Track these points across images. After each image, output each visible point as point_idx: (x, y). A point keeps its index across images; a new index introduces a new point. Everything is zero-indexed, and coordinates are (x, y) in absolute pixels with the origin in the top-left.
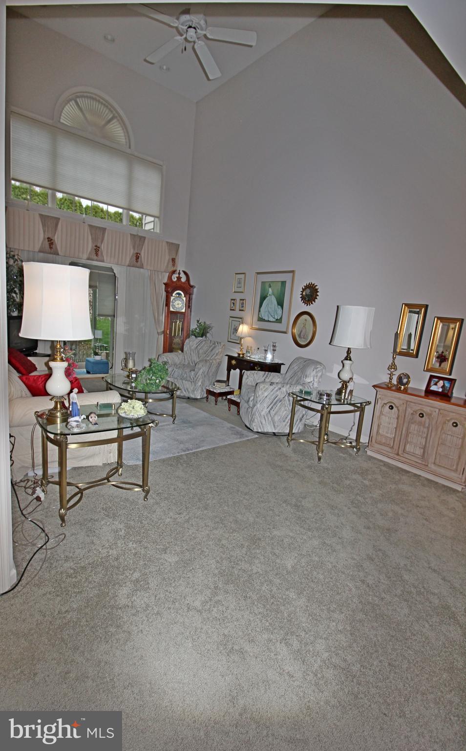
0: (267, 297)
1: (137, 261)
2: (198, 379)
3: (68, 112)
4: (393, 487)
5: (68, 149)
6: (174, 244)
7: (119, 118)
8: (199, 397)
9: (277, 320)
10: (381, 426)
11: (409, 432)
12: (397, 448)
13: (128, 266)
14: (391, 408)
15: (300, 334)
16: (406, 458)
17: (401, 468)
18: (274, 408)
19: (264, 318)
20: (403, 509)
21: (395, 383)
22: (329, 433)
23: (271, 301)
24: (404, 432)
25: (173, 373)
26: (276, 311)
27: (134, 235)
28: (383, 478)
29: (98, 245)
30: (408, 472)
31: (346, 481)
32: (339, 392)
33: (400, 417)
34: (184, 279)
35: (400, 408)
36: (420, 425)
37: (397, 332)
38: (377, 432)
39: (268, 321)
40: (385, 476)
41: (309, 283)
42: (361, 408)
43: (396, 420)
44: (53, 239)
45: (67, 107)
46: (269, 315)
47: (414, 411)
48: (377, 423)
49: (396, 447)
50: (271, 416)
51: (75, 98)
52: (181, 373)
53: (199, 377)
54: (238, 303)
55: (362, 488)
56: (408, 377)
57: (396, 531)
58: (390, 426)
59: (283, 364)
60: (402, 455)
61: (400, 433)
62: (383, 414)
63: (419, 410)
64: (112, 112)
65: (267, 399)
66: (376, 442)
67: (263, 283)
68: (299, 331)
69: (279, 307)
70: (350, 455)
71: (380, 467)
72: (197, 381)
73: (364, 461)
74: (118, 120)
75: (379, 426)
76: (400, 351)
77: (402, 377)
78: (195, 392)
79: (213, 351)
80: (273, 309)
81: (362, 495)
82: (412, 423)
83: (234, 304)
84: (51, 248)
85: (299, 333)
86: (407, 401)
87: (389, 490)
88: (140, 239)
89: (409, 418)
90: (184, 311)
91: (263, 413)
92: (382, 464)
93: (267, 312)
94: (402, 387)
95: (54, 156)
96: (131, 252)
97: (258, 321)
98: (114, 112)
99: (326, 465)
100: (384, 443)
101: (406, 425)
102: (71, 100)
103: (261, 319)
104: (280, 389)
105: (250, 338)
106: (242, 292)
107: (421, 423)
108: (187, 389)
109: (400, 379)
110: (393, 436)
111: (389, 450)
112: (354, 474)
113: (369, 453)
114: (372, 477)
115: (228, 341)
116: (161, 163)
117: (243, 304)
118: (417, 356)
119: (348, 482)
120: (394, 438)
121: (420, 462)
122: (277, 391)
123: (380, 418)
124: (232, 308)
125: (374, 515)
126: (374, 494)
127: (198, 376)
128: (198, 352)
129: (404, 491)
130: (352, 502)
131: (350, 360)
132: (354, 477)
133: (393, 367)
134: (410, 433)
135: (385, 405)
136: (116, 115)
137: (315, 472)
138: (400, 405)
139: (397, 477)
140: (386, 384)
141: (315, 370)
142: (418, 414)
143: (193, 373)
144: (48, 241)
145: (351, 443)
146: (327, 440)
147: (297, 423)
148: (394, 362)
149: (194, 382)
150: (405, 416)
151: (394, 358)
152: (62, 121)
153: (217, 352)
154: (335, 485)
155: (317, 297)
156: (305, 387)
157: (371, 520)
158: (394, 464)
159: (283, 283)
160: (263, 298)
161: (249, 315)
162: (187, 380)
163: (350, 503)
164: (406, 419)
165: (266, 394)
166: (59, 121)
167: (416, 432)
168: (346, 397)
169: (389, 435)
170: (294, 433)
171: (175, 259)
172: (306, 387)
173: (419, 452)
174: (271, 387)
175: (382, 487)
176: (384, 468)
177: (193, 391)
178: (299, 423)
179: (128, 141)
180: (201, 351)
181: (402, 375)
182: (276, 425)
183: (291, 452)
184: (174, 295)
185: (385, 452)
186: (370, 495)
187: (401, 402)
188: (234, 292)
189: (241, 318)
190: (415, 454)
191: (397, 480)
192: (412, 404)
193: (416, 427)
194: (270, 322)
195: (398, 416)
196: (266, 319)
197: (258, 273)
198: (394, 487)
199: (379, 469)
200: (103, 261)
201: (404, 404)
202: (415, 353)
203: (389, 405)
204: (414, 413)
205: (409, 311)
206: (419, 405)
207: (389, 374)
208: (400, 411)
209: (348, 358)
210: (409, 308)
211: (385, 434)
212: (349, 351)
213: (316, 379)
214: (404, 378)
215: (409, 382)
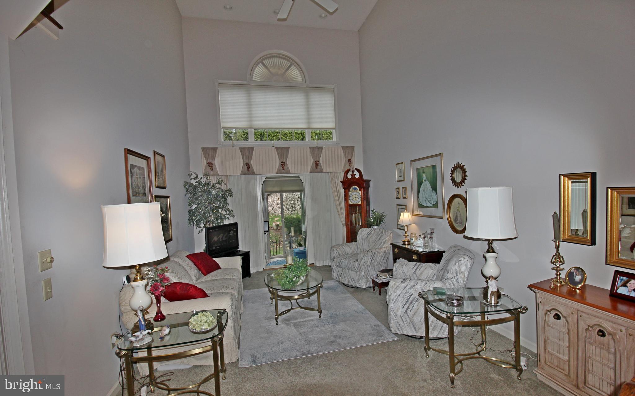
0: (423, 182)
1: (316, 168)
2: (361, 270)
3: (258, 72)
5: (259, 97)
6: (349, 147)
7: (295, 64)
8: (364, 287)
9: (434, 205)
10: (549, 341)
11: (587, 357)
12: (576, 377)
13: (310, 173)
14: (558, 317)
15: (456, 219)
18: (411, 307)
19: (422, 204)
23: (426, 185)
24: (580, 355)
25: (341, 263)
26: (431, 196)
27: (313, 148)
29: (284, 161)
33: (571, 333)
34: (357, 176)
35: (569, 320)
36: (603, 348)
39: (426, 207)
41: (457, 164)
42: (515, 316)
43: (567, 335)
44: (249, 163)
45: (256, 69)
46: (427, 201)
47: (589, 326)
48: (543, 337)
50: (409, 317)
51: (261, 61)
52: (347, 263)
53: (362, 268)
54: (401, 191)
56: (582, 272)
58: (561, 342)
59: (444, 252)
60: (583, 390)
61: (576, 356)
62: (548, 325)
63: (596, 325)
64: (290, 61)
65: (401, 298)
66: (546, 364)
67: (418, 169)
68: (454, 216)
69: (434, 191)
72: (360, 271)
74: (295, 66)
75: (545, 341)
76: (568, 237)
77: (573, 273)
78: (360, 282)
79: (381, 239)
80: (429, 195)
82: (590, 344)
83: (398, 192)
84: (248, 170)
85: (454, 217)
86: (578, 312)
88: (318, 150)
89: (584, 335)
90: (360, 203)
91: (399, 313)
93: (425, 198)
95: (250, 105)
96: (311, 161)
97: (418, 207)
98: (291, 61)
100: (557, 366)
101: (581, 344)
102: (259, 63)
103: (420, 206)
104: (413, 286)
105: (414, 224)
106: (403, 181)
107: (603, 345)
108: (353, 279)
109: (570, 275)
110: (567, 358)
113: (540, 377)
115: (398, 229)
116: (332, 86)
117: (405, 191)
118: (593, 242)
120: (569, 361)
122: (410, 289)
123: (545, 330)
124: (397, 197)
127: (361, 266)
128: (369, 241)
131: (493, 252)
133: (558, 259)
134: (589, 358)
135: (548, 313)
136: (293, 62)
138: (569, 316)
140: (551, 281)
141: (457, 264)
142: (596, 331)
143: (356, 263)
144: (246, 166)
148: (557, 252)
149: (359, 271)
150: (578, 331)
151: (557, 247)
152: (253, 79)
153: (384, 240)
155: (466, 177)
156: (445, 284)
159: (434, 167)
160: (420, 184)
161: (410, 202)
162: (352, 270)
164: (580, 337)
165: (398, 292)
166: (252, 80)
167: (597, 358)
168: (489, 300)
169: (561, 356)
171: (351, 159)
173: (608, 389)
174: (403, 285)
177: (358, 281)
179: (304, 78)
180: (371, 240)
181: (572, 270)
182: (417, 328)
184: (351, 190)
185: (561, 380)
187: (569, 311)
188: (398, 181)
189: (405, 205)
190: (602, 391)
192: (584, 315)
193: (598, 349)
194: (428, 207)
195: (569, 331)
196: (425, 205)
197: (413, 161)
200: (290, 173)
201: (572, 313)
202: (589, 239)
203: (555, 313)
204: (590, 329)
205: (570, 182)
206: (594, 318)
207: (553, 269)
208: (570, 324)
209: (491, 250)
210: (570, 179)
211: (555, 353)
212: (490, 242)
213: (460, 274)
214: (576, 275)
215: (584, 279)
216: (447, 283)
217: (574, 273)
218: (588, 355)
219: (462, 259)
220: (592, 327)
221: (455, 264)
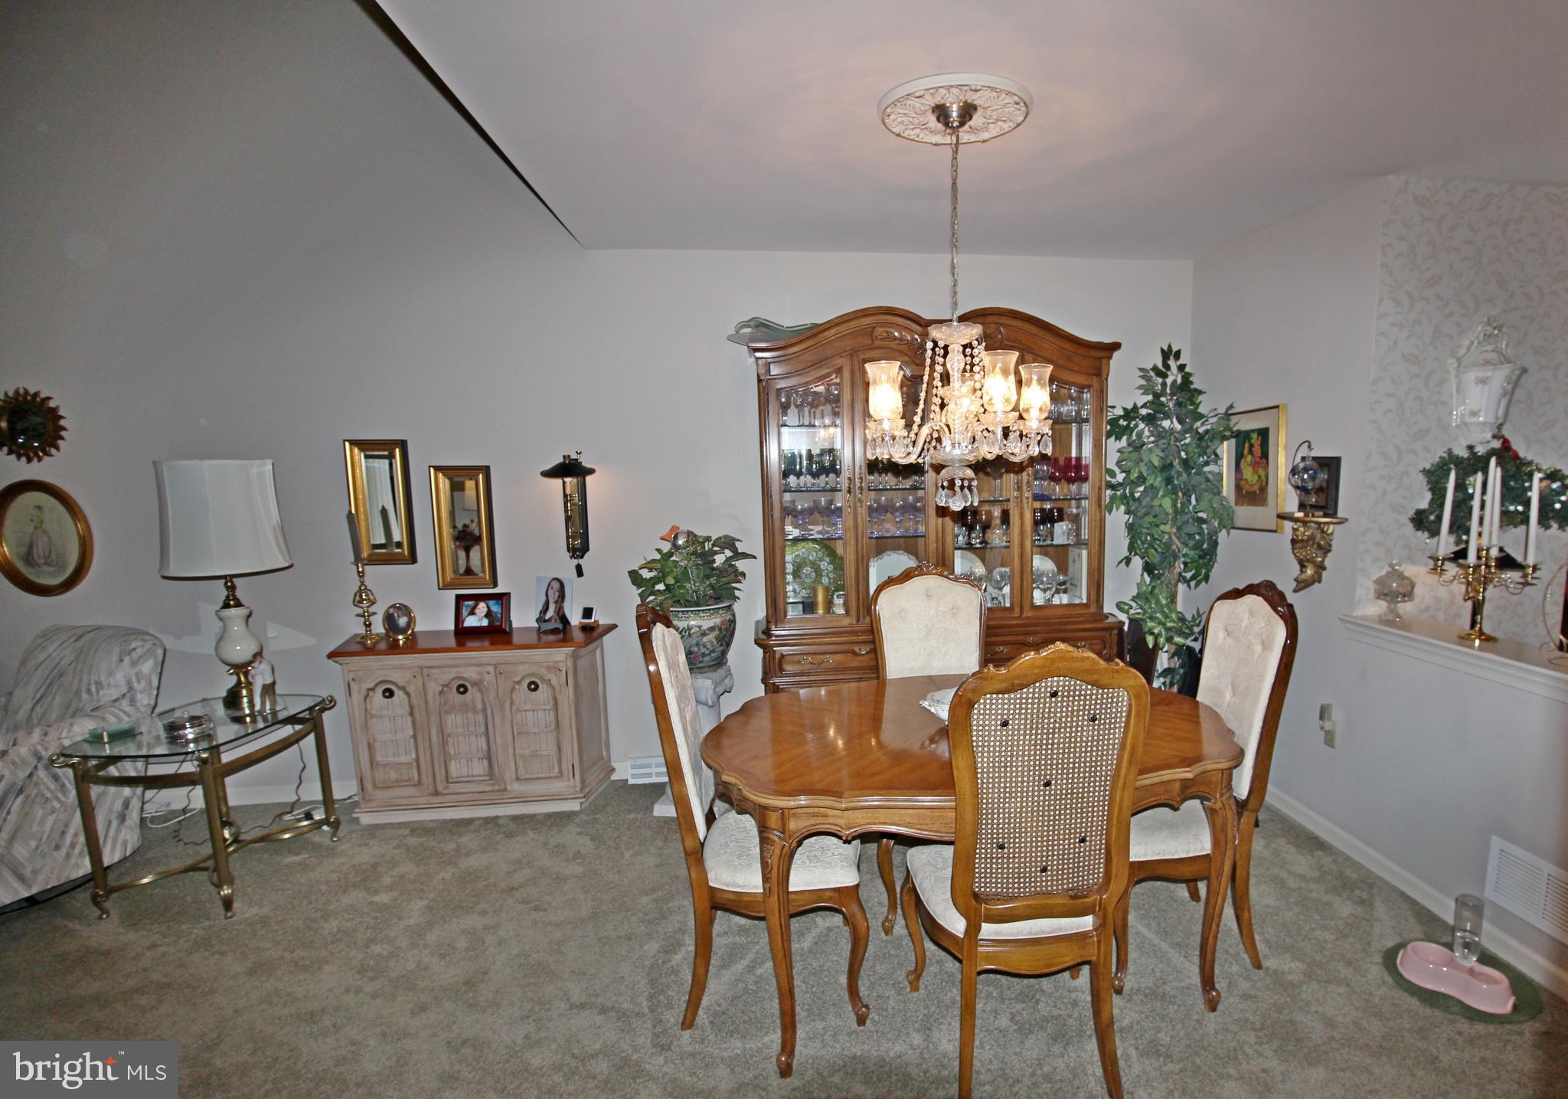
4: (447, 873)
10: (377, 745)
11: (446, 735)
12: (430, 779)
14: (389, 693)
15: (28, 554)
16: (458, 794)
17: (452, 820)
20: (484, 912)
21: (382, 630)
22: (233, 817)
24: (434, 738)
28: (418, 866)
30: (469, 822)
31: (326, 926)
32: (232, 700)
33: (416, 708)
35: (411, 689)
36: (466, 712)
37: (350, 511)
38: (372, 764)
40: (422, 859)
42: (311, 721)
43: (409, 718)
47: (443, 686)
48: (365, 743)
49: (427, 779)
55: (376, 918)
56: (405, 610)
57: (485, 973)
58: (400, 735)
60: (445, 791)
61: (428, 744)
62: (373, 716)
63: (453, 679)
66: (375, 787)
68: (19, 545)
70: (317, 847)
71: (405, 841)
73: (360, 845)
75: (370, 747)
76: (370, 555)
77: (393, 614)
81: (382, 935)
82: (448, 713)
85: (23, 553)
86: (421, 668)
87: (441, 887)
89: (437, 704)
92: (407, 832)
94: (400, 637)
99: (255, 910)
100: (397, 781)
101: (434, 720)
107: (467, 706)
109: (389, 620)
110: (414, 756)
111: (409, 791)
112: (344, 892)
113: (366, 819)
114: (391, 876)
118: (413, 559)
119: (333, 925)
120: (417, 759)
121: (489, 788)
123: (367, 728)
125: (426, 969)
126: (410, 918)
129: (475, 871)
130: (362, 970)
131: (239, 604)
132: (346, 900)
133: (362, 597)
134: (449, 735)
135: (371, 693)
137: (225, 948)
138: (408, 682)
139: (452, 846)
140: (358, 639)
141: (127, 659)
142: (455, 689)
145: (308, 816)
146: (236, 840)
147: (112, 833)
148: (362, 583)
150: (426, 703)
151: (361, 575)
154: (300, 953)
156: (104, 719)
157: (422, 985)
158: (433, 818)
163: (357, 977)
164: (432, 709)
167: (460, 730)
168: (258, 707)
169: (402, 759)
170: (108, 867)
172: (108, 716)
173: (479, 768)
175: (422, 890)
176: (413, 841)
178: (118, 830)
181: (391, 611)
182: (27, 872)
183: (121, 930)
185: (405, 801)
186: (402, 924)
187: (409, 675)
190: (473, 776)
191: (452, 853)
192: (433, 671)
193: (459, 717)
195: (412, 707)
198: (450, 874)
199: (403, 850)
201: (415, 677)
202: (406, 553)
203: (382, 689)
204: (445, 689)
205: (362, 455)
206: (449, 669)
207: (358, 615)
208: (413, 695)
209: (231, 601)
210: (361, 450)
211: (391, 759)
212: (229, 581)
213: (139, 682)
214: (399, 617)
215: (411, 622)
216: (107, 715)
217: (396, 615)
218: (446, 732)
219: (140, 643)
220: (447, 686)
221: (121, 661)
